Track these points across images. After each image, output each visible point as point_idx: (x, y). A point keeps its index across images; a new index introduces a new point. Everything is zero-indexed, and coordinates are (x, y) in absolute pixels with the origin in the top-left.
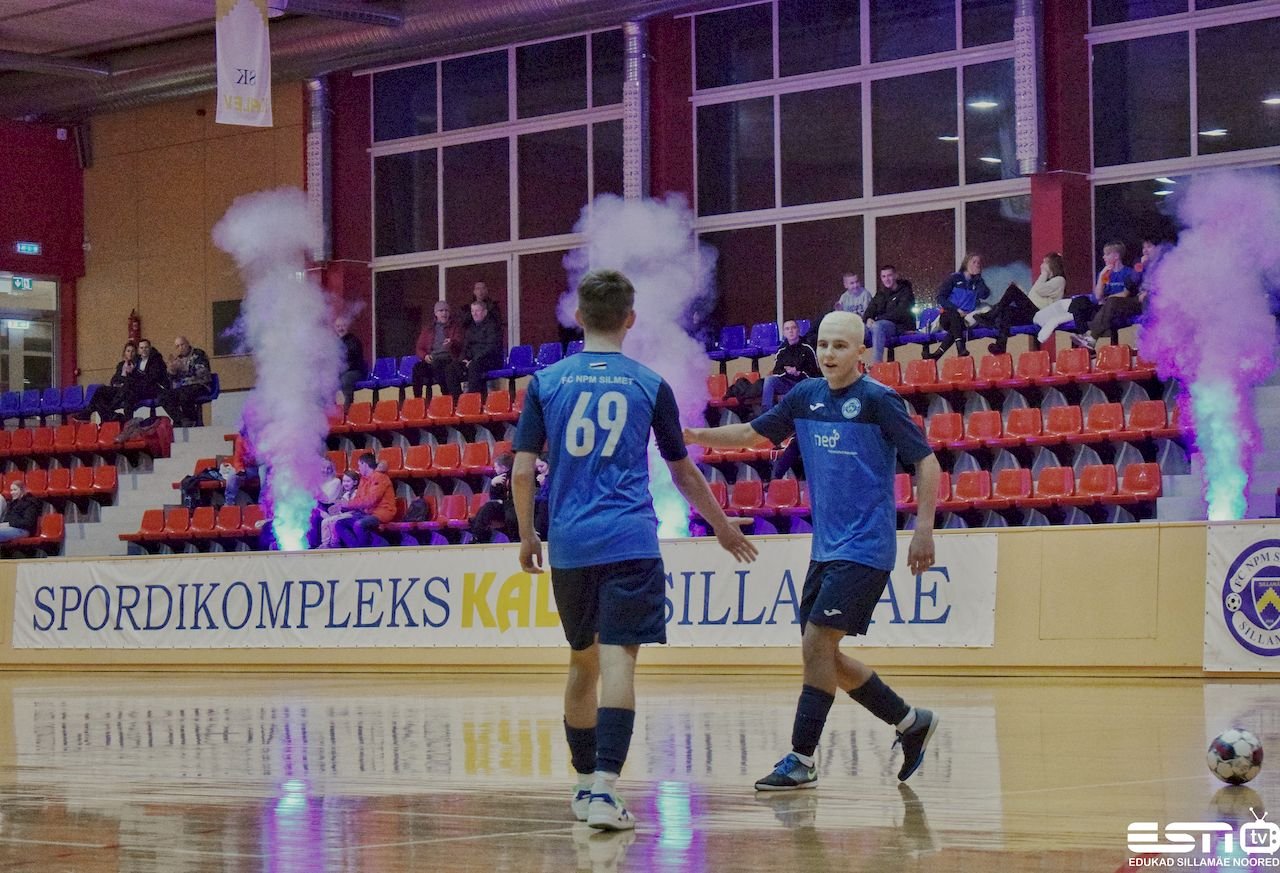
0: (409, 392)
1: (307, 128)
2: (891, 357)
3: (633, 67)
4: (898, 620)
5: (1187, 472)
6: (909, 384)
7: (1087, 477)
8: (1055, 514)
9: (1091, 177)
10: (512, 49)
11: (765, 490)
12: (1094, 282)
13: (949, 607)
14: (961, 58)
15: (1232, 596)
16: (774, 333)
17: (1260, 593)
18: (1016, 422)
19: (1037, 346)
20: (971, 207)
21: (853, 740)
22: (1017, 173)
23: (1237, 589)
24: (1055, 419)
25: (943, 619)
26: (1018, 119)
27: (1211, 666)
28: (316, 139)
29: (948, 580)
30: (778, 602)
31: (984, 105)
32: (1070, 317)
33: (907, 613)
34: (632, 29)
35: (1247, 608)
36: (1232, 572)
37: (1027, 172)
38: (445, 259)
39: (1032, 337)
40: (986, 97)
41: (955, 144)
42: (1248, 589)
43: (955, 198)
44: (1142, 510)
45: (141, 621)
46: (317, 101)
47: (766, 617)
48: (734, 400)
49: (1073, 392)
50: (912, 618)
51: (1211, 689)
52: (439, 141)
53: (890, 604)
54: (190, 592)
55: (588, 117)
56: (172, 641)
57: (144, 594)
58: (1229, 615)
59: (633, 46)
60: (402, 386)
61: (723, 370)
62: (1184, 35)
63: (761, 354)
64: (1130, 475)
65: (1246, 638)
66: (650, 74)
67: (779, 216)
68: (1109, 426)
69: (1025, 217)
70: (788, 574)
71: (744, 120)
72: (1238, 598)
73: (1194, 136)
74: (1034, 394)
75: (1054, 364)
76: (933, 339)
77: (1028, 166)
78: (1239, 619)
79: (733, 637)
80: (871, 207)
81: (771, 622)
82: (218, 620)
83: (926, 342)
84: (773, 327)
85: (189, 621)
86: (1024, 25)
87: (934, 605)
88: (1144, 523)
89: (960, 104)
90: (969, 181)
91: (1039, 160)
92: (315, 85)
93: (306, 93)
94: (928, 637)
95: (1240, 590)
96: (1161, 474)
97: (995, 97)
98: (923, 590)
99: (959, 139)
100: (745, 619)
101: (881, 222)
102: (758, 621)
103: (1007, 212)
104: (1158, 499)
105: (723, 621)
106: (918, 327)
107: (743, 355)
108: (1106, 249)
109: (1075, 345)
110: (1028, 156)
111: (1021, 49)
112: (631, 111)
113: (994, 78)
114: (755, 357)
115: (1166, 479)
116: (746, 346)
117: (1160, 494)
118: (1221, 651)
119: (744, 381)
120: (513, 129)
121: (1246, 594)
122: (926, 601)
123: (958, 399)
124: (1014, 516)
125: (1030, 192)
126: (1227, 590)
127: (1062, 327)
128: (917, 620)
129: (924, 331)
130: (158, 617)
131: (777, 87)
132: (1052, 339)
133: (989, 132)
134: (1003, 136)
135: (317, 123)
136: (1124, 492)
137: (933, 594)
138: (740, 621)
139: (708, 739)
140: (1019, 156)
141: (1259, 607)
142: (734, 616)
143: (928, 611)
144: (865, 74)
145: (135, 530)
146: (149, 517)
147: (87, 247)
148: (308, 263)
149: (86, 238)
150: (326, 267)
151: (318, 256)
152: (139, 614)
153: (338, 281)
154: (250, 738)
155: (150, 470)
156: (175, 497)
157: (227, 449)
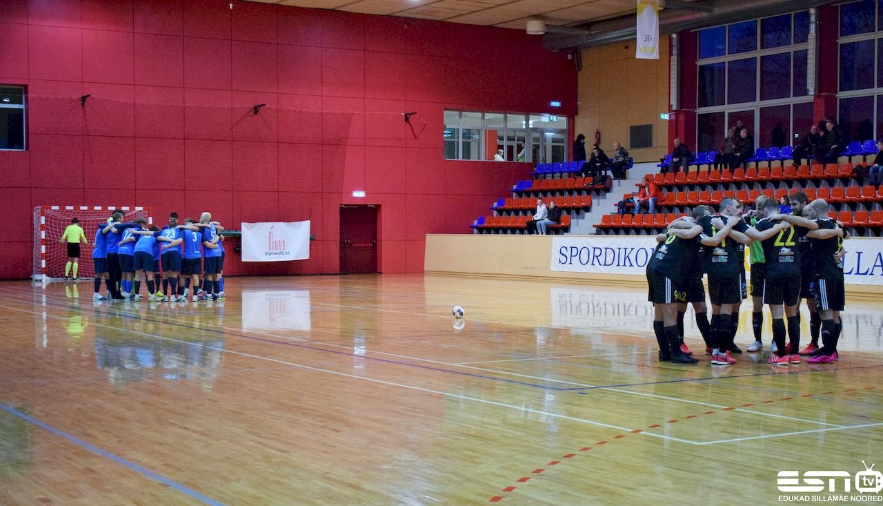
0: (713, 166)
1: (671, 54)
3: (813, 27)
10: (759, 20)
11: (868, 215)
28: (674, 58)
30: (875, 266)
34: (812, 11)
38: (728, 109)
45: (603, 263)
46: (675, 43)
47: (869, 272)
48: (854, 174)
52: (727, 58)
54: (622, 251)
55: (792, 48)
56: (614, 270)
57: (604, 251)
59: (813, 19)
60: (710, 164)
61: (850, 161)
63: (868, 154)
66: (820, 30)
67: (876, 91)
70: (880, 254)
81: (872, 274)
82: (634, 263)
85: (622, 263)
92: (674, 36)
93: (671, 39)
100: (860, 272)
102: (866, 274)
105: (850, 272)
107: (860, 154)
112: (811, 46)
114: (865, 155)
116: (861, 150)
119: (860, 166)
120: (758, 54)
130: (609, 260)
131: (876, 35)
135: (675, 52)
138: (858, 273)
142: (855, 271)
145: (599, 223)
146: (605, 218)
147: (579, 103)
148: (670, 111)
149: (579, 99)
150: (677, 112)
151: (674, 108)
152: (602, 259)
153: (682, 118)
154: (646, 314)
155: (605, 197)
156: (615, 210)
157: (636, 190)
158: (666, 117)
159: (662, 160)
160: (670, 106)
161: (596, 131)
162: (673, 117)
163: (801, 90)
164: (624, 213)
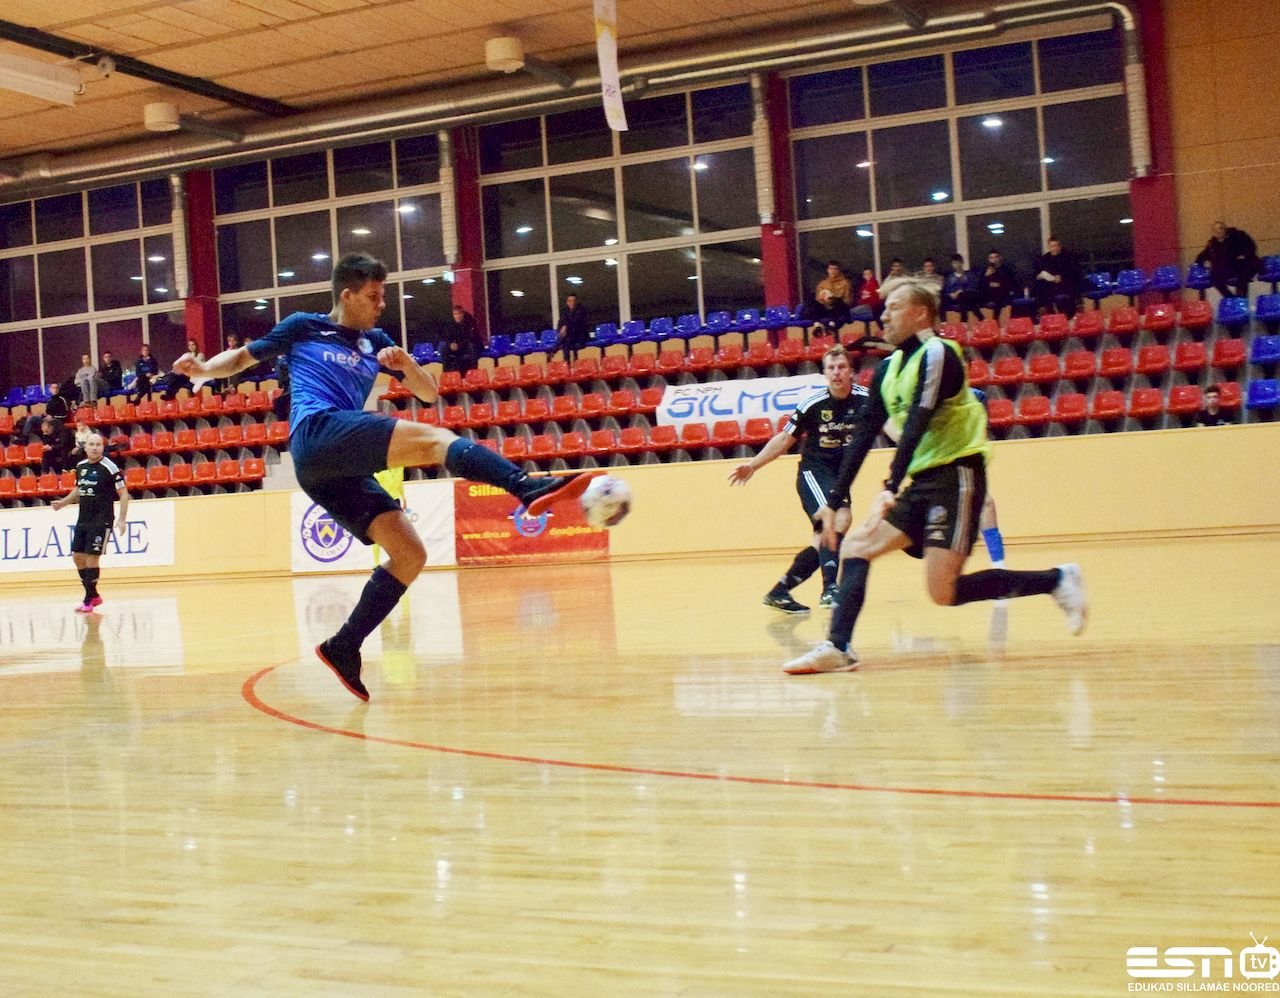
2: (109, 403)
4: (119, 552)
5: (279, 463)
6: (119, 418)
7: (223, 467)
8: (206, 489)
9: (219, 300)
11: (38, 481)
13: (148, 543)
14: (143, 232)
15: (305, 530)
16: (38, 390)
17: (321, 528)
18: (181, 438)
19: (192, 394)
20: (151, 317)
22: (176, 297)
23: (308, 526)
24: (204, 435)
25: (144, 551)
26: (176, 267)
27: (296, 569)
29: (147, 528)
30: (49, 545)
31: (156, 259)
33: (124, 547)
35: (315, 537)
36: (306, 517)
37: (182, 297)
40: (159, 254)
41: (140, 282)
42: (314, 526)
43: (142, 312)
44: (255, 485)
47: (42, 554)
49: (213, 420)
50: (127, 550)
51: (296, 582)
53: (114, 543)
58: (304, 541)
61: (10, 413)
62: (267, 221)
63: (33, 403)
64: (248, 465)
65: (315, 554)
67: (39, 323)
68: (234, 438)
69: (181, 322)
70: (53, 528)
71: (17, 269)
72: (310, 531)
73: (275, 276)
74: (191, 422)
75: (203, 405)
76: (132, 392)
77: (183, 294)
78: (311, 543)
79: (22, 565)
80: (93, 317)
81: (45, 556)
83: (129, 393)
84: (39, 388)
86: (178, 215)
87: (139, 542)
88: (256, 492)
89: (143, 259)
90: (149, 302)
91: (189, 290)
94: (135, 560)
95: (310, 527)
96: (264, 464)
97: (163, 255)
98: (132, 534)
99: (142, 278)
100: (29, 555)
101: (99, 326)
102: (37, 556)
103: (172, 320)
104: (264, 479)
105: (16, 557)
107: (23, 404)
108: (229, 338)
110: (183, 289)
111: (176, 227)
113: (162, 244)
114: (29, 404)
115: (267, 467)
116: (24, 398)
117: (264, 476)
118: (302, 562)
119: (23, 419)
121: (313, 529)
122: (134, 541)
123: (148, 426)
124: (183, 490)
125: (184, 308)
126: (303, 527)
127: (207, 384)
128: (130, 552)
131: (35, 250)
132: (200, 392)
133: (160, 274)
134: (169, 275)
136: (244, 475)
137: (138, 537)
138: (27, 557)
139: (11, 624)
140: (178, 288)
141: (321, 536)
142: (23, 554)
143: (136, 546)
144: (87, 242)
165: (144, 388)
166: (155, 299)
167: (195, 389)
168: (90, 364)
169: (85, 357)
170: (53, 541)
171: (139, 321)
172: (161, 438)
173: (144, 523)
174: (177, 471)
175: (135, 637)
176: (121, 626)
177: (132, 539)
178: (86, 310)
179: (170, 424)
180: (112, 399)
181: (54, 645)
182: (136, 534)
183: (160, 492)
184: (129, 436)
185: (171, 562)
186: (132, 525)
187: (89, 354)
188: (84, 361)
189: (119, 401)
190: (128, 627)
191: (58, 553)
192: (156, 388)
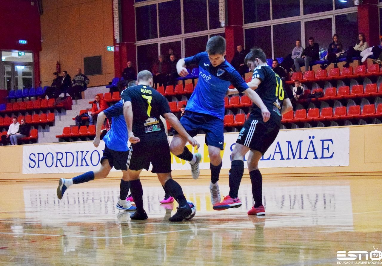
2: (311, 69)
4: (316, 157)
6: (318, 78)
7: (380, 108)
8: (369, 121)
9: (378, 6)
12: (380, 42)
13: (333, 153)
18: (354, 90)
19: (361, 63)
20: (337, 17)
21: (302, 197)
22: (352, 5)
24: (368, 88)
25: (331, 157)
28: (116, 2)
29: (333, 144)
30: (275, 152)
32: (372, 53)
33: (319, 155)
37: (356, 5)
38: (160, 41)
39: (359, 61)
43: (331, 15)
45: (64, 164)
47: (271, 158)
49: (374, 79)
50: (321, 157)
52: (157, 1)
53: (313, 152)
54: (80, 154)
56: (74, 171)
57: (65, 155)
67: (272, 22)
69: (355, 21)
70: (278, 143)
74: (361, 80)
75: (367, 70)
76: (325, 62)
77: (357, 3)
80: (303, 18)
81: (273, 159)
82: (89, 162)
85: (80, 164)
87: (328, 152)
90: (336, 8)
91: (360, 0)
94: (326, 163)
98: (324, 147)
102: (269, 159)
103: (349, 19)
106: (320, 59)
109: (374, 63)
123: (334, 82)
124: (355, 121)
125: (357, 11)
127: (369, 57)
128: (322, 157)
129: (322, 59)
130: (69, 163)
132: (366, 61)
137: (328, 149)
138: (263, 159)
143: (326, 154)
145: (61, 134)
146: (65, 129)
147: (42, 41)
148: (115, 44)
149: (42, 38)
150: (121, 45)
151: (118, 41)
152: (63, 162)
153: (124, 49)
154: (101, 201)
155: (65, 114)
156: (74, 123)
157: (90, 106)
158: (111, 49)
159: (110, 83)
160: (115, 40)
161: (56, 62)
162: (118, 49)
163: (216, 24)
164: (80, 125)
165: (332, 59)
166: (339, 6)
167: (363, 60)
168: (300, 45)
169: (297, 42)
170: (278, 150)
171: (330, 19)
172: (342, 91)
173: (331, 140)
174: (352, 109)
175: (325, 208)
176: (317, 201)
177: (324, 150)
178: (299, 14)
179: (347, 81)
180: (313, 67)
181: (278, 211)
182: (327, 147)
183: (341, 122)
184: (323, 88)
185: (347, 164)
186: (324, 142)
187: (300, 40)
188: (297, 44)
189: (317, 68)
190: (321, 202)
191: (281, 158)
192: (339, 60)
